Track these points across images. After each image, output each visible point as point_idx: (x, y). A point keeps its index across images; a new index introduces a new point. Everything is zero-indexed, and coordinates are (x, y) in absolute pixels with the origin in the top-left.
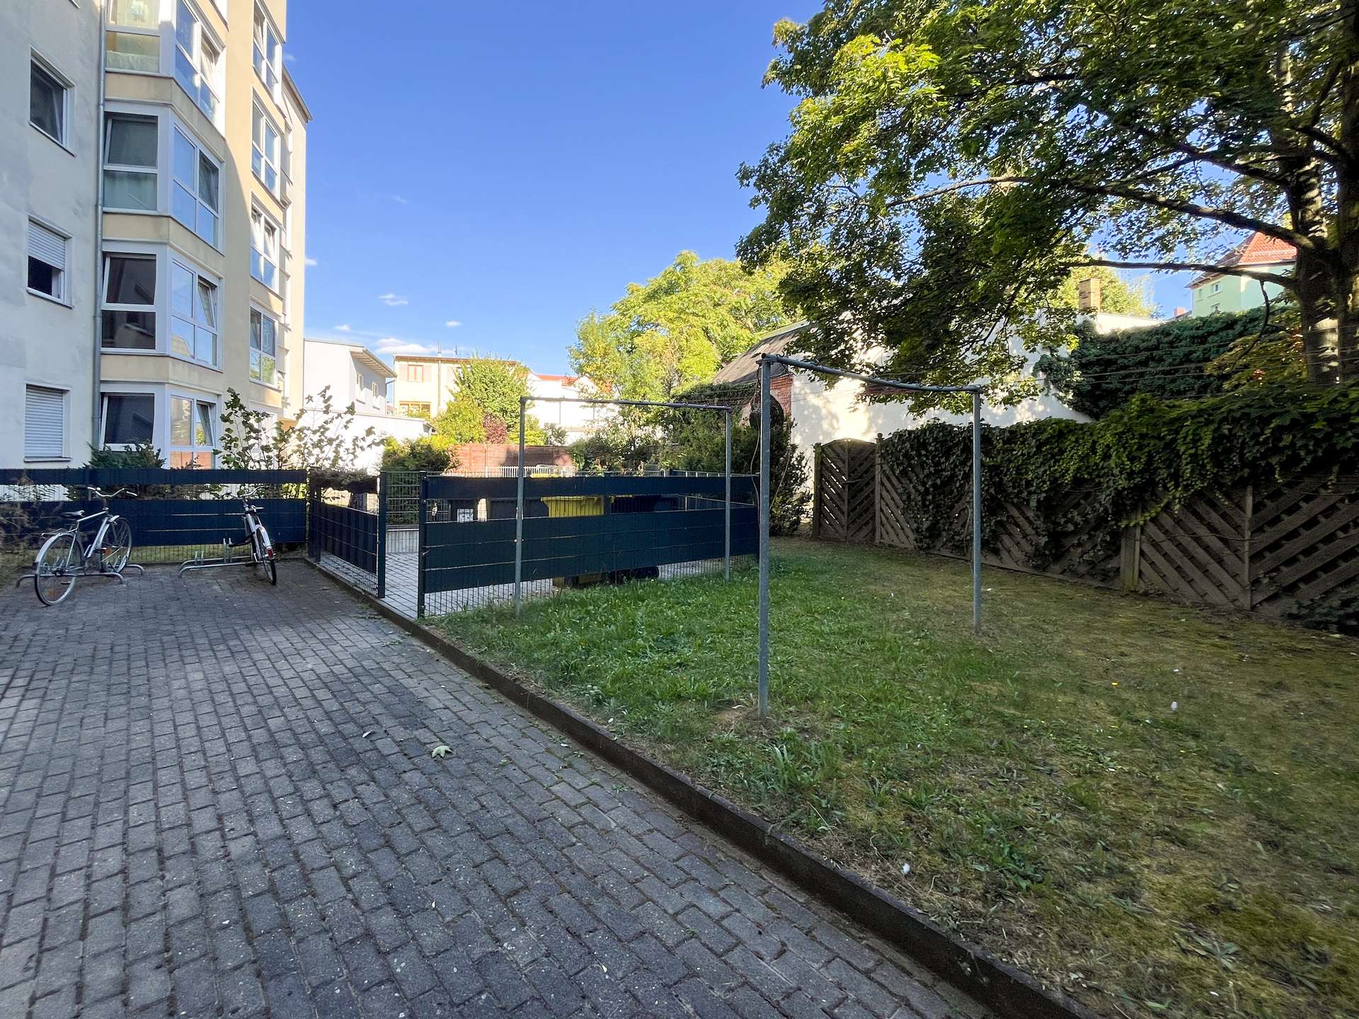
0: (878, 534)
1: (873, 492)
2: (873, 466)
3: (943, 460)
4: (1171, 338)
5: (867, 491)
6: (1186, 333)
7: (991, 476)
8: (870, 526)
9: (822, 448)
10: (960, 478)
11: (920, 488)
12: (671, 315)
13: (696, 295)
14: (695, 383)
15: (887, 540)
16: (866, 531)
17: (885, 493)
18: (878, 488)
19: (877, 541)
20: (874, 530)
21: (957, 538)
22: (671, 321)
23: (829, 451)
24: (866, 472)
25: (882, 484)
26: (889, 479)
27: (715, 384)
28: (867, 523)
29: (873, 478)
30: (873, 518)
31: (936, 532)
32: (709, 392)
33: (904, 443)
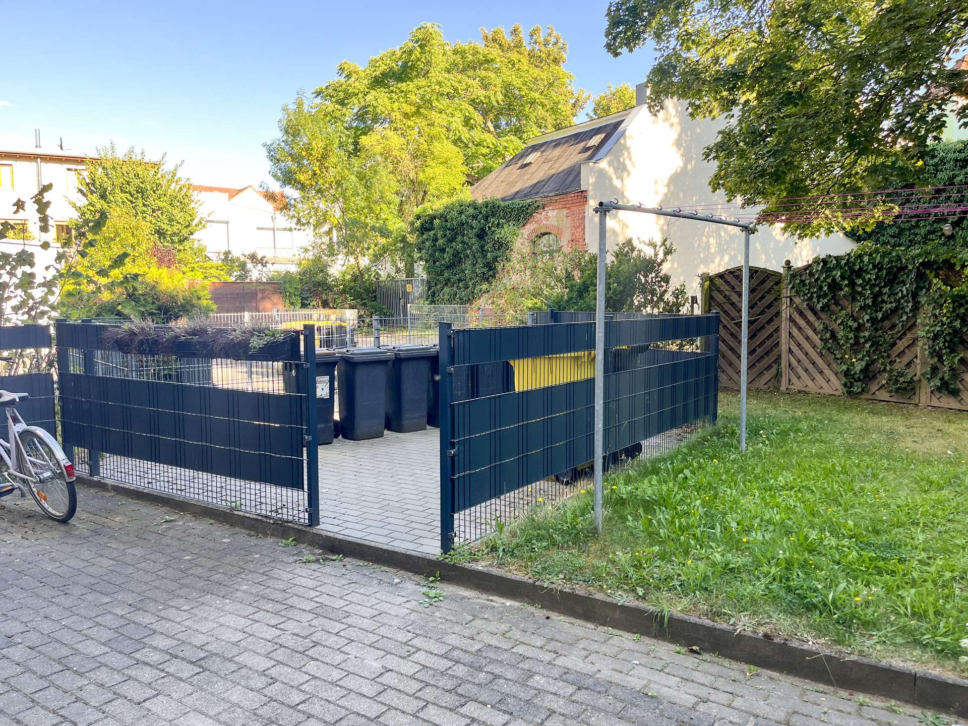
0: (784, 381)
1: (777, 330)
2: (777, 299)
3: (886, 290)
4: (936, 160)
5: (770, 329)
6: (951, 156)
7: (954, 308)
8: (773, 371)
9: (711, 279)
10: (908, 310)
11: (850, 323)
12: (408, 109)
13: (439, 83)
14: (445, 201)
15: (797, 385)
16: (768, 375)
17: (795, 331)
18: (785, 325)
19: (783, 388)
20: (778, 375)
21: (902, 379)
22: (406, 116)
23: (719, 282)
24: (769, 307)
25: (791, 320)
26: (801, 314)
27: (480, 201)
28: (769, 367)
29: (778, 314)
30: (778, 360)
31: (871, 374)
32: (471, 211)
33: (830, 270)
